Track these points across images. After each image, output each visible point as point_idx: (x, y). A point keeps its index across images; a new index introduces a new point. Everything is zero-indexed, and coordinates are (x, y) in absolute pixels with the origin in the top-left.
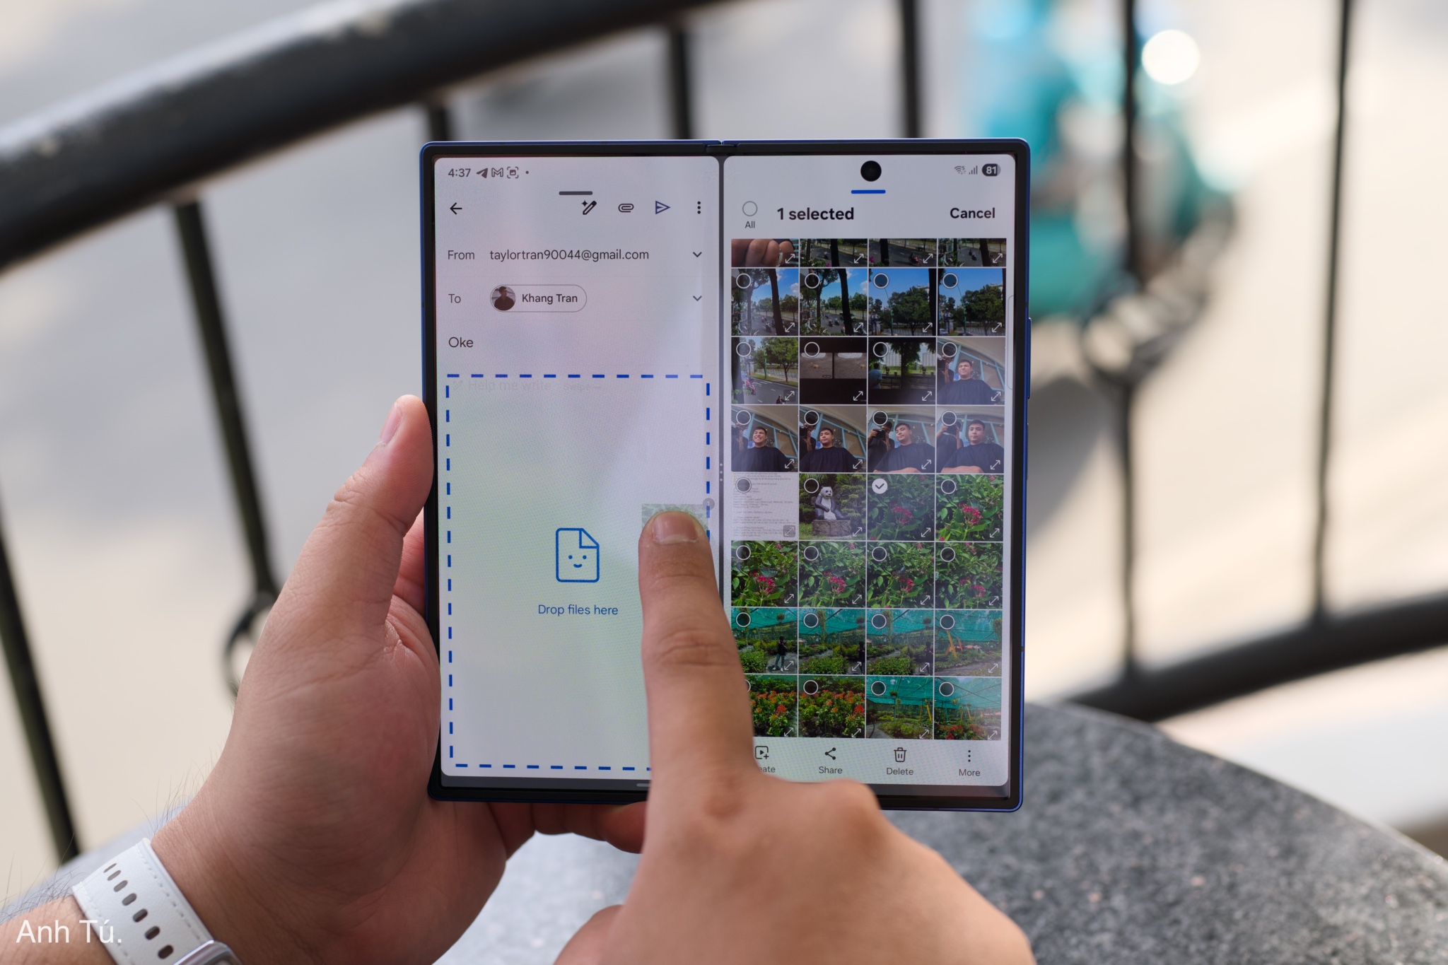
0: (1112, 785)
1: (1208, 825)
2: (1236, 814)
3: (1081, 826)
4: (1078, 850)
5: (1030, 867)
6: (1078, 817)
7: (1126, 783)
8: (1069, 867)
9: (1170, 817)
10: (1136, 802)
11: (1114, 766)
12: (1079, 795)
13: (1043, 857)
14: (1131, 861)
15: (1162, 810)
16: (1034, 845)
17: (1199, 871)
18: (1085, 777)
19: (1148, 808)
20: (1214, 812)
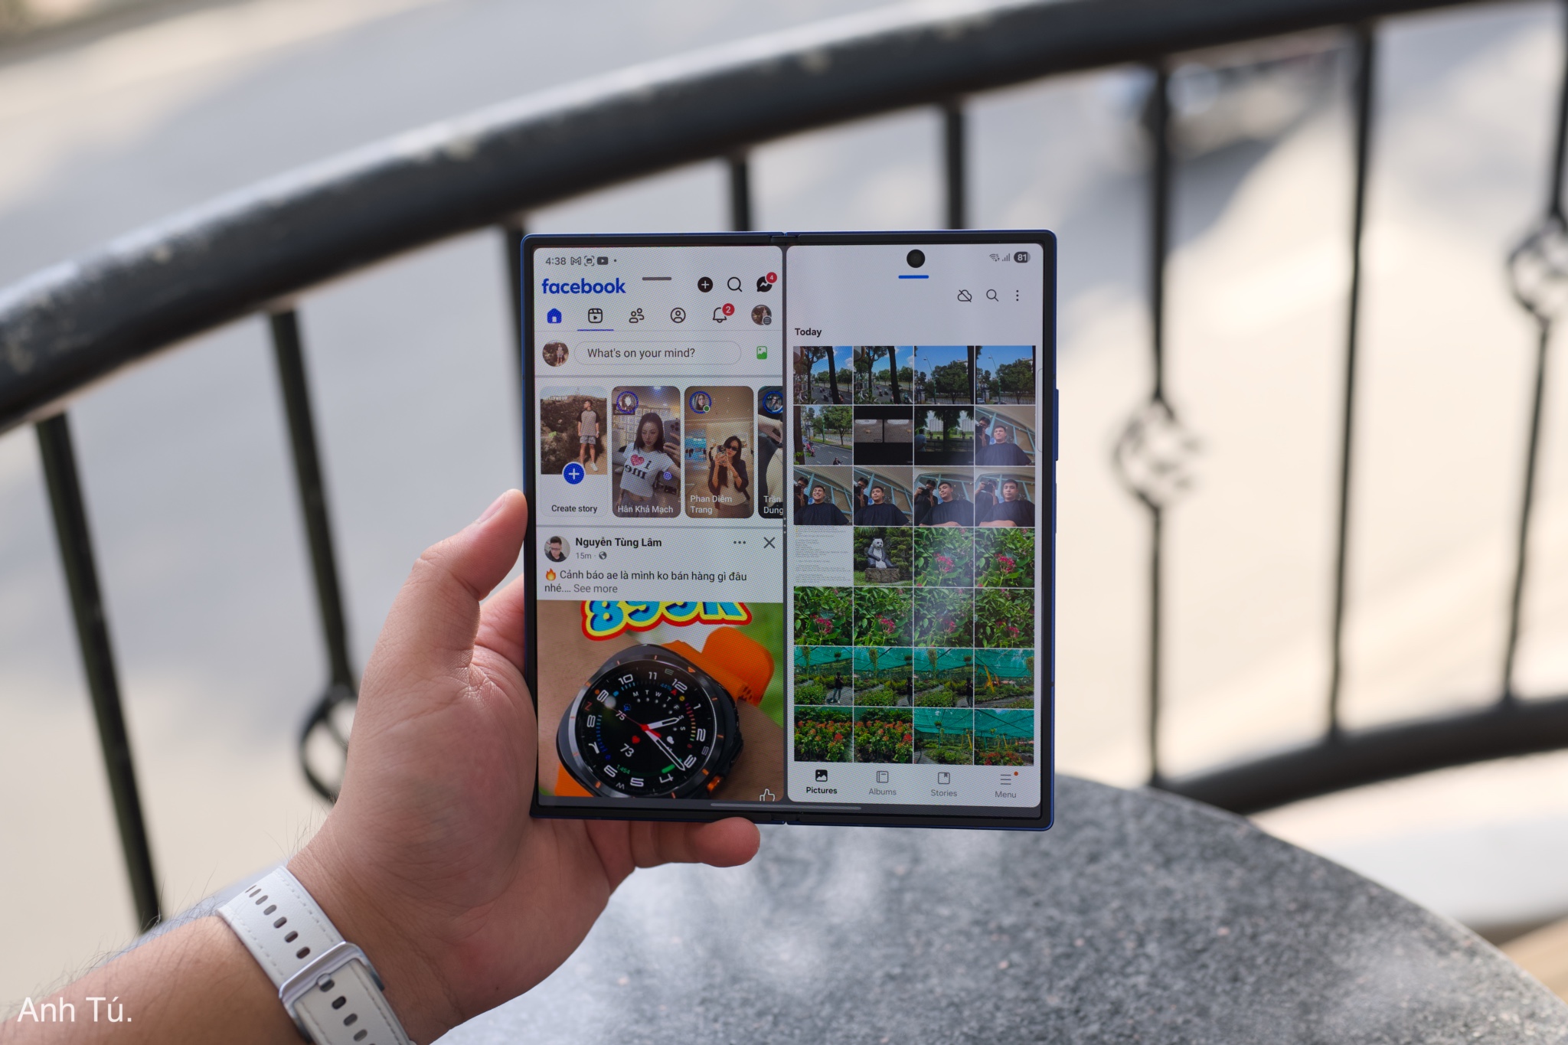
0: (1146, 848)
1: (1233, 883)
2: (1258, 875)
3: (1118, 883)
4: (1115, 904)
5: (1072, 919)
6: (1114, 876)
7: (1158, 846)
8: (1107, 919)
9: (1198, 876)
10: (1168, 863)
11: (1147, 831)
12: (1116, 857)
13: (1083, 909)
14: (1162, 914)
15: (1191, 870)
16: (1075, 899)
17: (1225, 922)
18: (1121, 841)
19: (1178, 868)
20: (1239, 872)
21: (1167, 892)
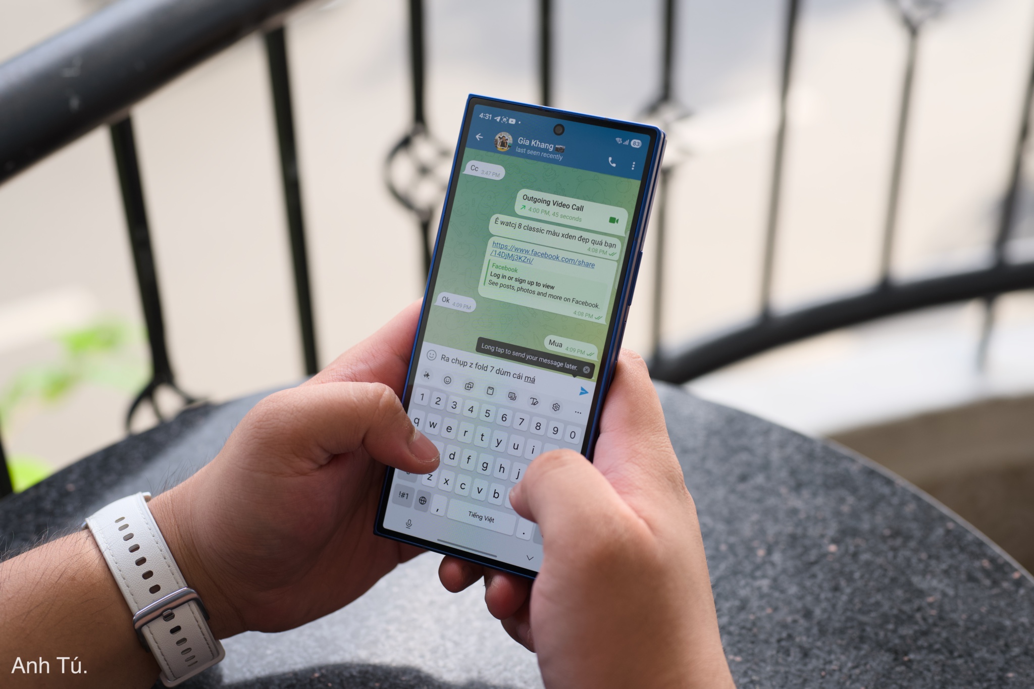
0: (784, 474)
1: (845, 509)
2: (865, 503)
3: (759, 501)
4: (755, 517)
5: (720, 527)
6: (756, 494)
7: (793, 472)
8: (746, 529)
9: (820, 501)
10: (798, 487)
11: (787, 460)
12: (760, 479)
13: (729, 521)
14: (789, 529)
15: (815, 495)
17: (834, 541)
20: (851, 500)
21: (794, 512)
